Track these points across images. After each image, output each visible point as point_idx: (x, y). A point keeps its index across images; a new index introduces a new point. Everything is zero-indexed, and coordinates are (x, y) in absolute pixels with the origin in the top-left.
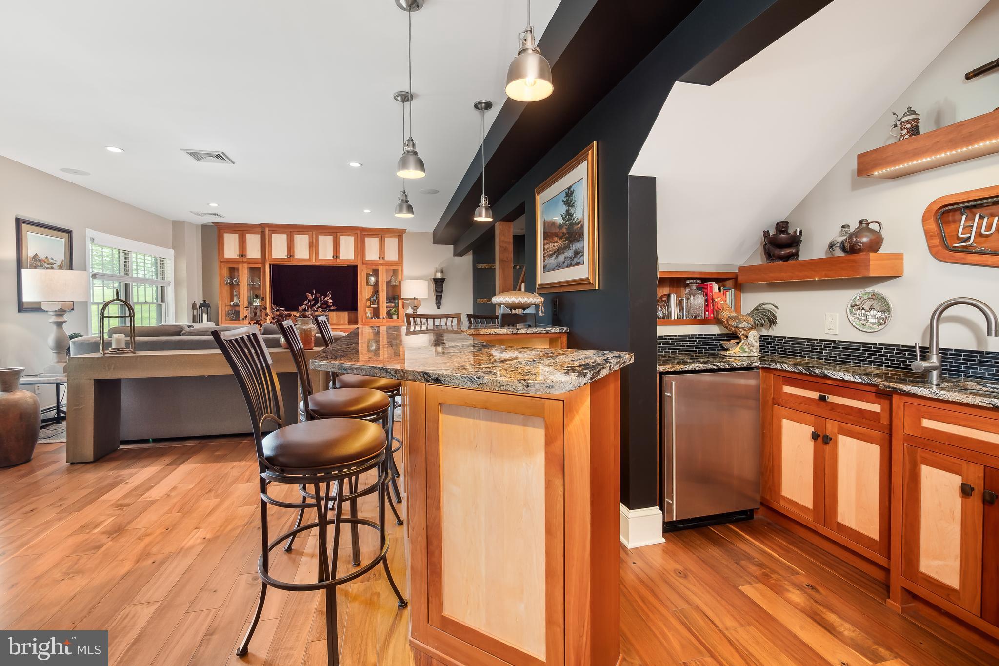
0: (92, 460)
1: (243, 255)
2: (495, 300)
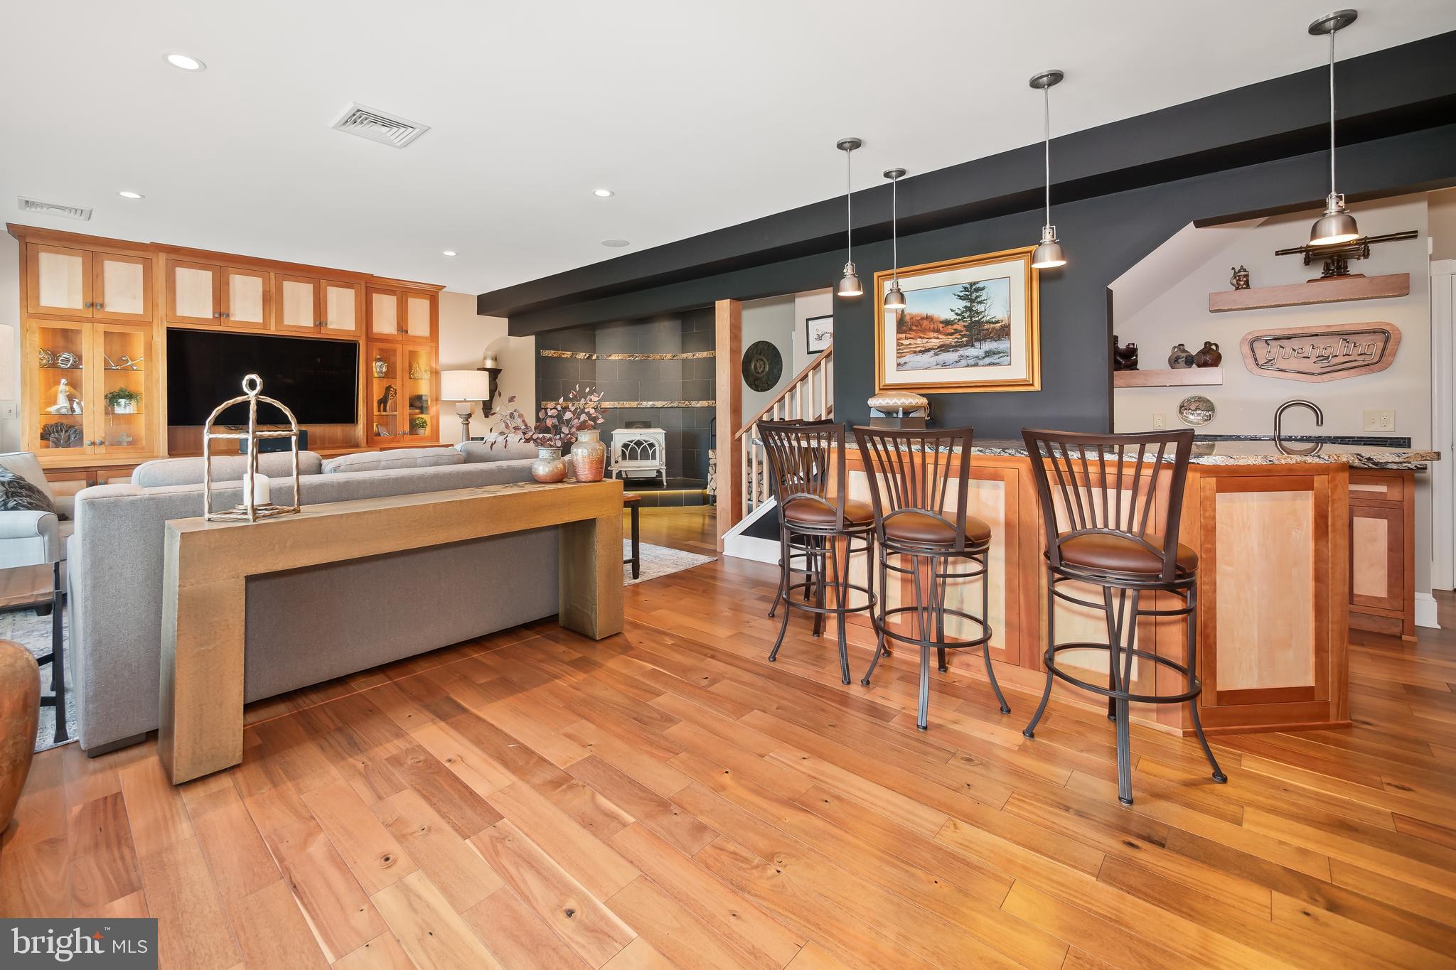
0: (238, 759)
1: (94, 304)
2: (872, 402)
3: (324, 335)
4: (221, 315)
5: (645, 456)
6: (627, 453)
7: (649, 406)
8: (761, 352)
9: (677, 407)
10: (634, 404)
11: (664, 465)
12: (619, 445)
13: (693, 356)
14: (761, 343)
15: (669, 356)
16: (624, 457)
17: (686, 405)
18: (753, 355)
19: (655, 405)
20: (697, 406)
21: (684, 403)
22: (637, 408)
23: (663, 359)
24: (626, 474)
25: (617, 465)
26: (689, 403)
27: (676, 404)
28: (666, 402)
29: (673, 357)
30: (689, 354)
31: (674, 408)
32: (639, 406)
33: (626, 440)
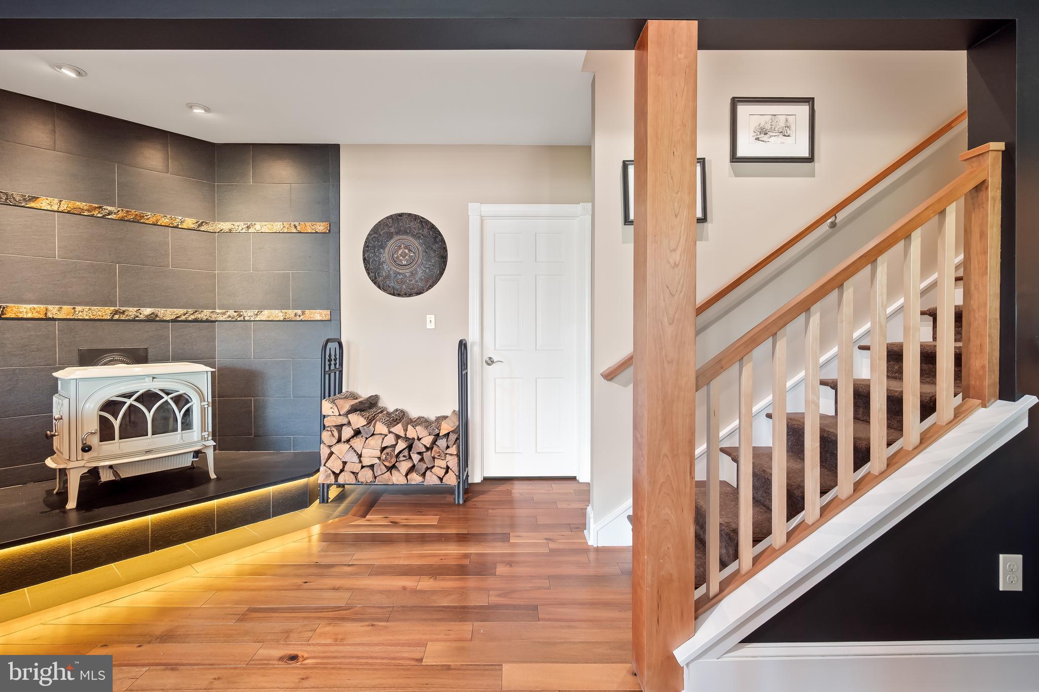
5: (164, 424)
6: (117, 424)
7: (142, 317)
8: (397, 233)
9: (207, 321)
10: (105, 312)
11: (210, 438)
12: (91, 408)
13: (248, 227)
14: (404, 217)
15: (190, 222)
16: (106, 433)
17: (229, 316)
18: (390, 236)
19: (157, 316)
20: (257, 319)
21: (224, 314)
22: (111, 320)
23: (177, 227)
24: (116, 474)
25: (87, 455)
26: (236, 314)
27: (205, 314)
28: (181, 311)
29: (199, 226)
30: (236, 224)
31: (202, 321)
32: (116, 317)
33: (111, 393)
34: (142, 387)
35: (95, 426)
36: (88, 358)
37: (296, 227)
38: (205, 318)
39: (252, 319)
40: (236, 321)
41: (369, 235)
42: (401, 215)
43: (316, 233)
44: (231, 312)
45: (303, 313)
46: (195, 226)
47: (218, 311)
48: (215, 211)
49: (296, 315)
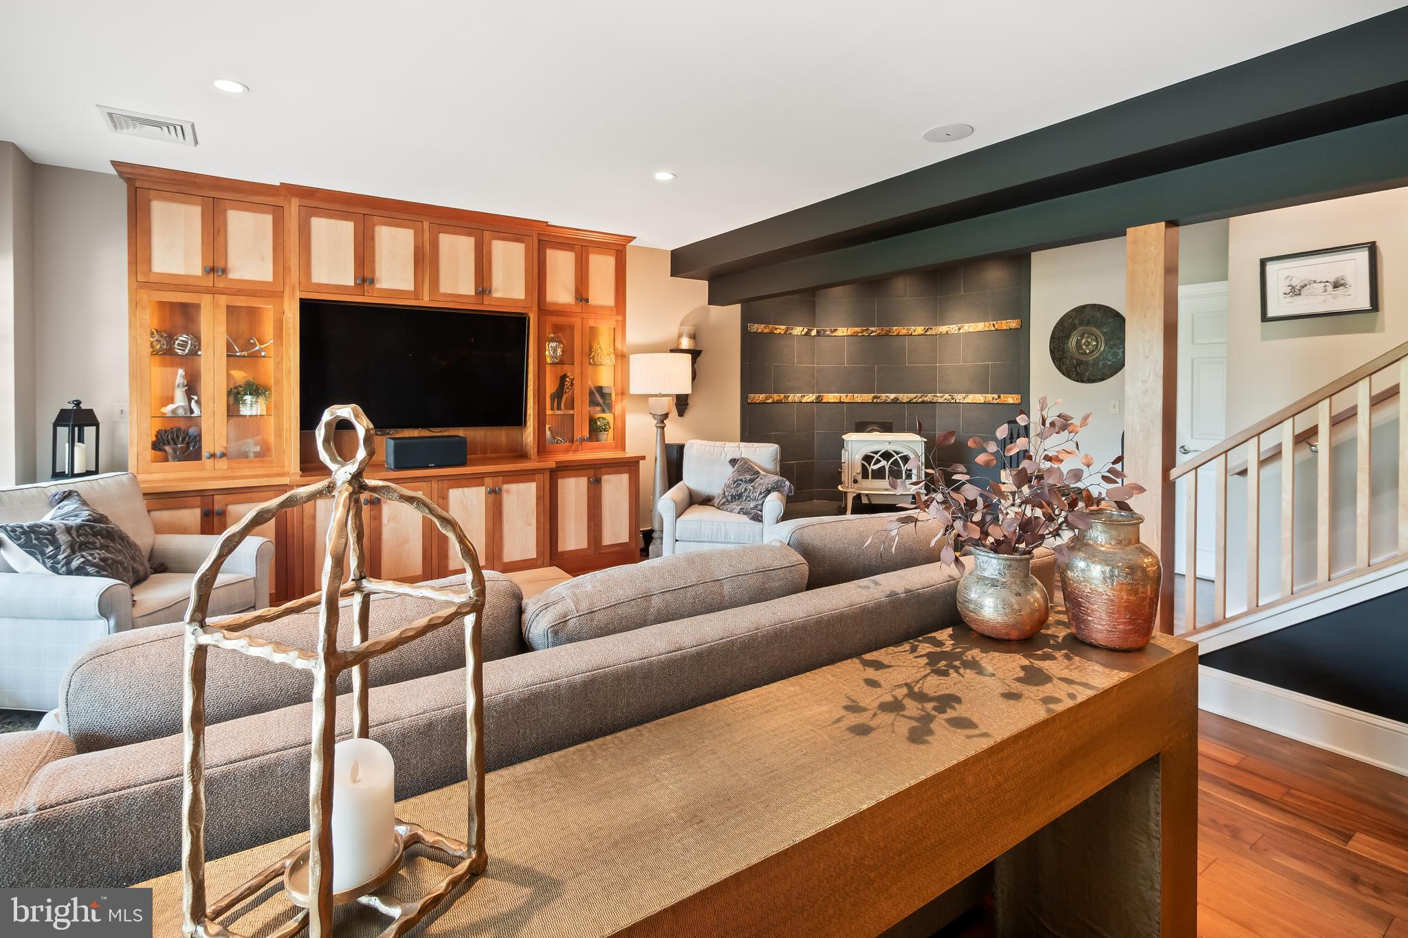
1: (216, 269)
3: (487, 306)
4: (364, 280)
5: (896, 474)
6: (870, 469)
7: (889, 400)
8: (1081, 324)
9: (931, 402)
10: (867, 397)
11: (923, 488)
12: (858, 457)
13: (959, 329)
14: (1088, 308)
15: (920, 330)
16: (865, 474)
17: (946, 399)
18: (1074, 327)
19: (898, 399)
20: (964, 402)
21: (942, 397)
22: (872, 402)
23: (911, 335)
24: (869, 500)
25: (856, 485)
26: (950, 397)
27: (929, 397)
28: (914, 395)
29: (926, 331)
30: (951, 326)
31: (927, 403)
32: (875, 400)
33: (867, 450)
34: (883, 448)
35: (859, 469)
36: (861, 427)
37: (994, 325)
38: (929, 400)
39: (961, 401)
40: (950, 403)
41: (1055, 327)
42: (1084, 307)
43: (1010, 329)
44: (947, 396)
45: (999, 397)
46: (923, 332)
47: (938, 395)
48: (938, 319)
49: (993, 399)
